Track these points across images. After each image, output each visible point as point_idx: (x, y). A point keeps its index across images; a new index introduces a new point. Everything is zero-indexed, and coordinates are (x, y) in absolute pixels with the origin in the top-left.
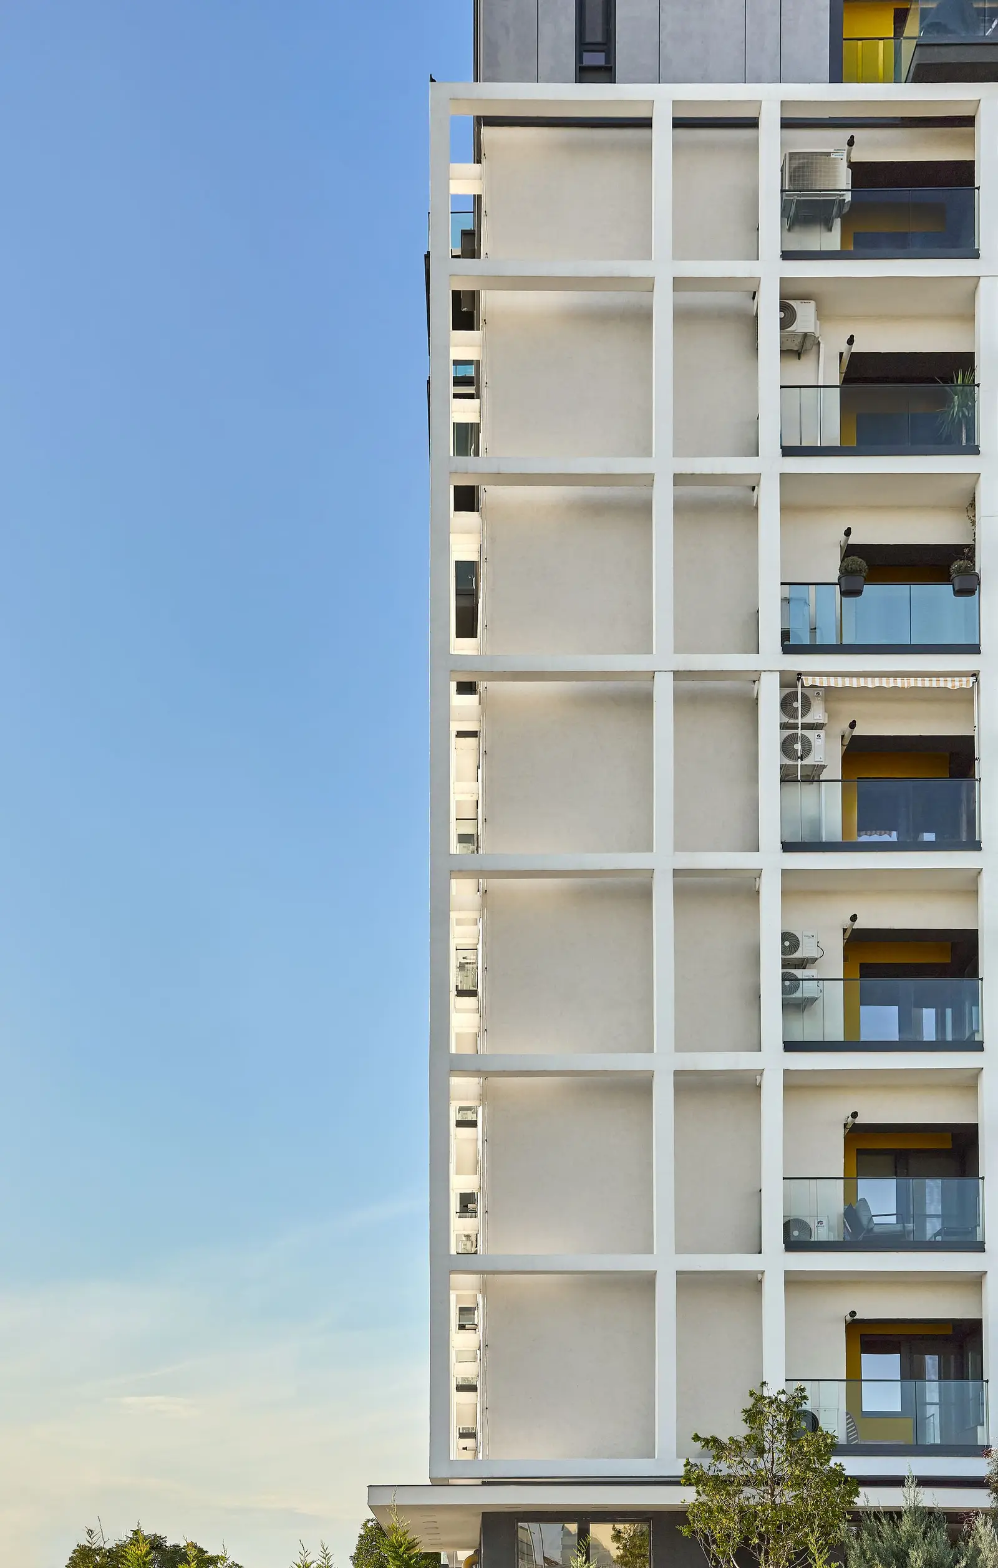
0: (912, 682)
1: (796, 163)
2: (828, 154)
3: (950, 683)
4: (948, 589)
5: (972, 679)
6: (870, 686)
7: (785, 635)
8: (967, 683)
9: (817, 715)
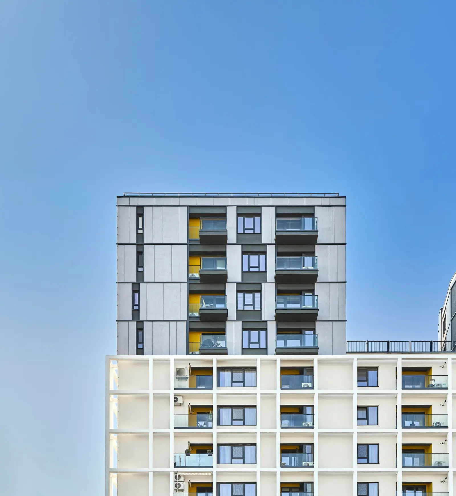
0: (199, 474)
1: (178, 369)
2: (184, 368)
3: (207, 474)
4: (207, 455)
5: (211, 473)
6: (191, 474)
7: (175, 464)
8: (210, 474)
9: (182, 479)
